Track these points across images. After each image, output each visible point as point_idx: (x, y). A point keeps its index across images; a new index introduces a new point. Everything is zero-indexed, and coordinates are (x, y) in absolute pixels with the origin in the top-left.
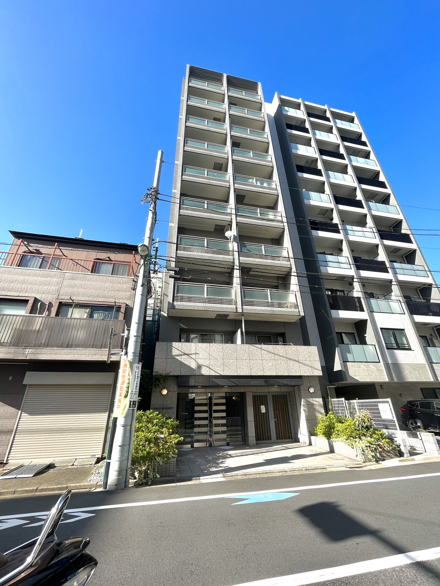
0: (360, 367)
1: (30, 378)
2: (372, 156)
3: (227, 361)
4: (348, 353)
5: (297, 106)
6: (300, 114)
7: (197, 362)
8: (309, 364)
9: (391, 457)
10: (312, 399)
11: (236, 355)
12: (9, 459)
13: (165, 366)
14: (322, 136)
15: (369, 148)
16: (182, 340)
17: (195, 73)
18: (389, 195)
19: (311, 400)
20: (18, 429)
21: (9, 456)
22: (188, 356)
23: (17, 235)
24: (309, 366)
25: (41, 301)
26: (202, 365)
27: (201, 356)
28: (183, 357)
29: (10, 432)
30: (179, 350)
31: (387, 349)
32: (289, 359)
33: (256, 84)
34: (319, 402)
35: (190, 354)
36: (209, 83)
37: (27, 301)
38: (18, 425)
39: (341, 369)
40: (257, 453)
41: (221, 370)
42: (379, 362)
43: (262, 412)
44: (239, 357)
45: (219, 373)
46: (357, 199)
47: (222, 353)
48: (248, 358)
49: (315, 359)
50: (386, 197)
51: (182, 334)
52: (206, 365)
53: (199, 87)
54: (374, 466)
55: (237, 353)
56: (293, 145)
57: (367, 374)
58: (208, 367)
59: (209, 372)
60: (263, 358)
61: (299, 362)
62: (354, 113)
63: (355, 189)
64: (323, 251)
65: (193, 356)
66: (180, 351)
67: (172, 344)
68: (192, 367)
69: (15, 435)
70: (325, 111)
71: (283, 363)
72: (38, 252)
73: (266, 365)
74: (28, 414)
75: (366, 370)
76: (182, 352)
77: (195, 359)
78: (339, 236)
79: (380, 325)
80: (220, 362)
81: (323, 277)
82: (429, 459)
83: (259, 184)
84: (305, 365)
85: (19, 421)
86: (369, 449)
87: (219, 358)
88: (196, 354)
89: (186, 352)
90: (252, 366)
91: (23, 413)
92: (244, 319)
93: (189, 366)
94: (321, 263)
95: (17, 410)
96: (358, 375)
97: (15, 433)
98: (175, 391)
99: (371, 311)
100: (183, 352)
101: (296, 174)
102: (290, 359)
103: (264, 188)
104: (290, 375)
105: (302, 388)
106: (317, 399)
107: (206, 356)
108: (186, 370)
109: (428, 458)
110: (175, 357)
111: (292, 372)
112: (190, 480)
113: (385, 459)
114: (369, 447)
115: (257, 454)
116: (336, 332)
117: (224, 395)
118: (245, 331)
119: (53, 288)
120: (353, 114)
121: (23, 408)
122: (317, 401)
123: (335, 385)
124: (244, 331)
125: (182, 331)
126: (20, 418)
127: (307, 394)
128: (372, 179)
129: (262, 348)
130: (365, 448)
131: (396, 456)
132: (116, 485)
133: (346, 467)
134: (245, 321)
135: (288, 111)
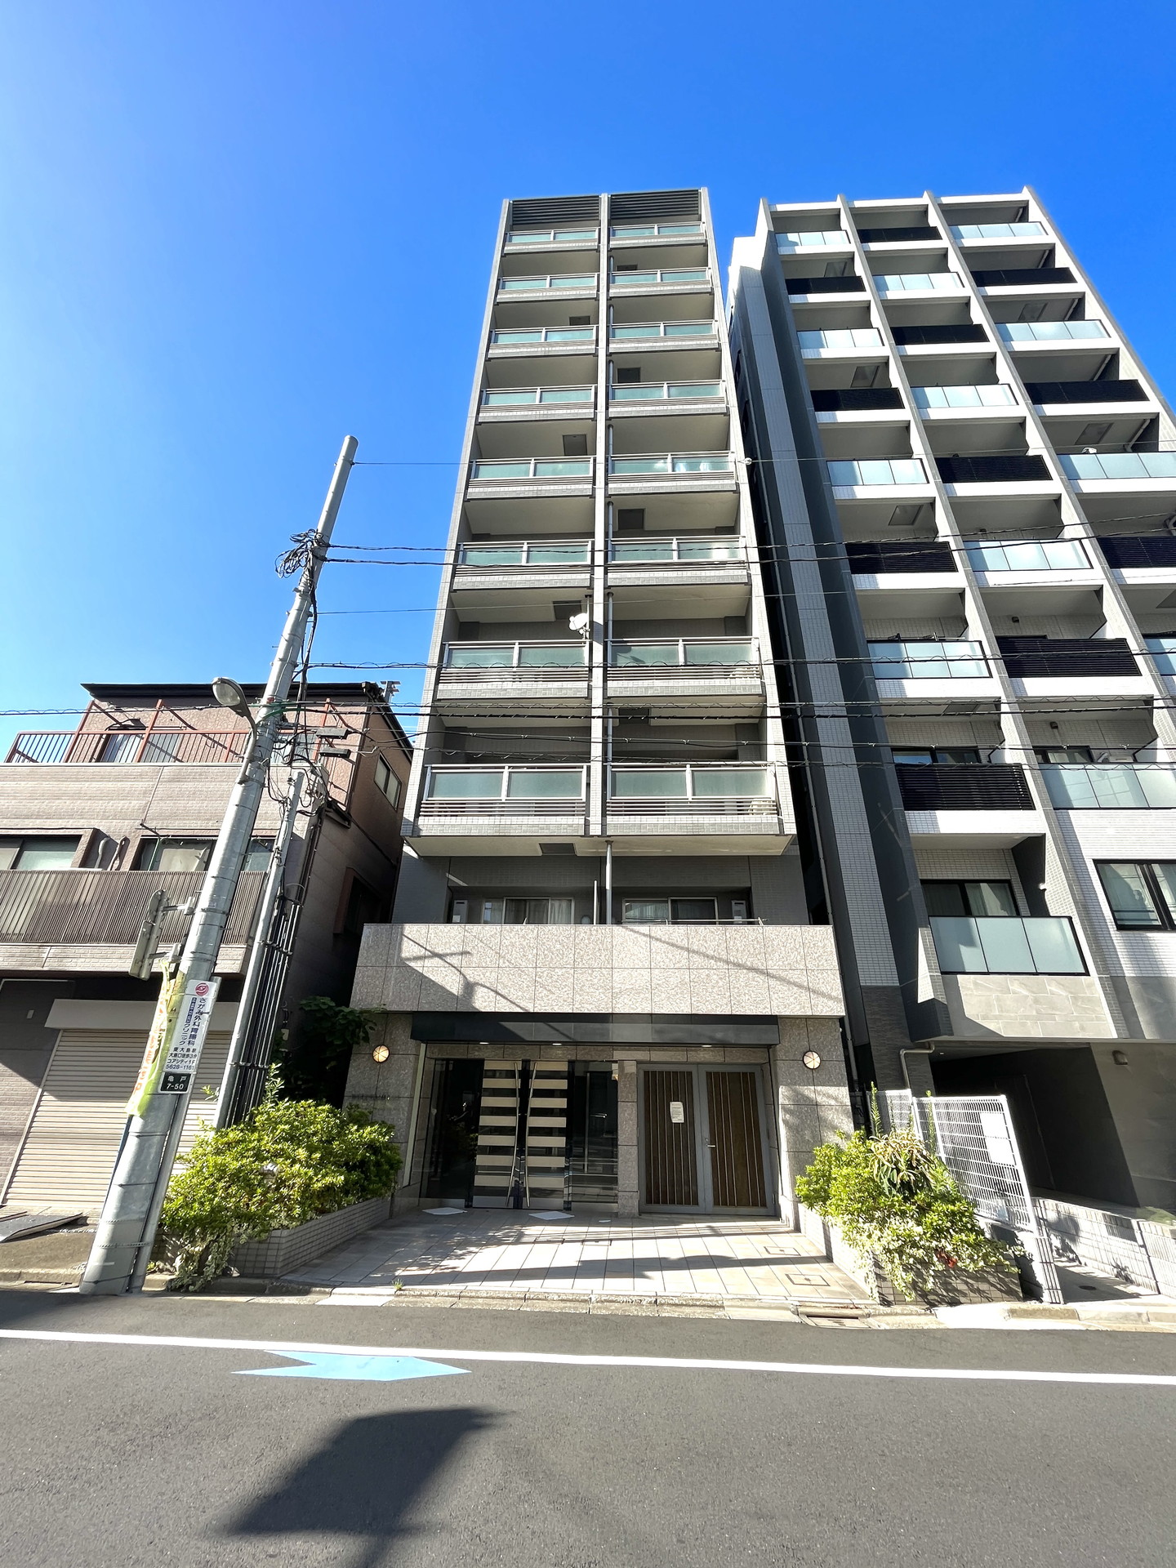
0: (1008, 991)
1: (63, 1014)
2: (1092, 307)
3: (545, 973)
4: (962, 944)
5: (830, 221)
6: (839, 242)
7: (464, 976)
8: (803, 980)
9: (987, 1298)
10: (812, 1088)
11: (575, 954)
12: (8, 1196)
13: (381, 986)
14: (906, 287)
15: (1080, 286)
16: (456, 918)
17: (524, 217)
18: (1154, 420)
19: (809, 1091)
20: (32, 1130)
21: (10, 1190)
22: (442, 959)
23: (101, 692)
24: (800, 986)
25: (107, 837)
26: (477, 984)
27: (475, 959)
28: (428, 962)
29: (18, 1135)
30: (419, 944)
31: (1120, 928)
32: (734, 964)
33: (694, 195)
34: (836, 1099)
35: (448, 955)
36: (558, 230)
37: (79, 837)
38: (32, 1122)
39: (933, 997)
40: (597, 1241)
41: (527, 996)
42: (1087, 973)
43: (674, 1121)
44: (582, 961)
45: (521, 1006)
46: (1031, 453)
47: (535, 951)
48: (608, 963)
49: (823, 965)
50: (1144, 427)
51: (456, 902)
52: (488, 985)
53: (531, 248)
54: (911, 1318)
55: (578, 951)
56: (806, 336)
57: (1034, 1013)
58: (492, 990)
59: (493, 1003)
60: (652, 964)
61: (768, 975)
62: (1025, 189)
63: (1021, 424)
64: (892, 634)
65: (455, 960)
66: (422, 946)
67: (402, 928)
68: (448, 988)
69: (25, 1143)
70: (924, 211)
71: (715, 977)
72: (138, 725)
73: (659, 982)
74: (55, 1096)
75: (1030, 1001)
76: (426, 949)
77: (459, 969)
78: (955, 580)
79: (1092, 849)
80: (525, 977)
81: (885, 711)
82: (1144, 1318)
83: (682, 468)
84: (789, 983)
85: (36, 1111)
86: (897, 1261)
87: (524, 963)
88: (462, 954)
89: (439, 950)
90: (620, 985)
91: (45, 1093)
92: (611, 853)
93: (442, 988)
94: (880, 669)
95: (35, 1087)
96: (996, 1018)
97: (26, 1138)
98: (409, 1052)
99: (1060, 806)
100: (429, 951)
101: (810, 418)
102: (739, 966)
103: (700, 477)
104: (734, 1013)
105: (780, 1052)
106: (832, 1090)
107: (488, 960)
108: (434, 997)
109: (1140, 1315)
110: (407, 963)
111: (743, 1004)
112: (306, 1292)
113: (962, 1299)
114: (900, 1251)
115: (594, 1243)
116: (921, 880)
117: (563, 1067)
118: (613, 888)
119: (135, 804)
120: (1025, 195)
121: (48, 1083)
122: (829, 1096)
123: (929, 1048)
124: (608, 887)
125: (455, 894)
126: (38, 1106)
127: (796, 1073)
128: (1095, 379)
129: (653, 935)
130: (883, 1257)
131: (1010, 1294)
132: (96, 1282)
133: (793, 1312)
134: (614, 859)
135: (796, 244)
